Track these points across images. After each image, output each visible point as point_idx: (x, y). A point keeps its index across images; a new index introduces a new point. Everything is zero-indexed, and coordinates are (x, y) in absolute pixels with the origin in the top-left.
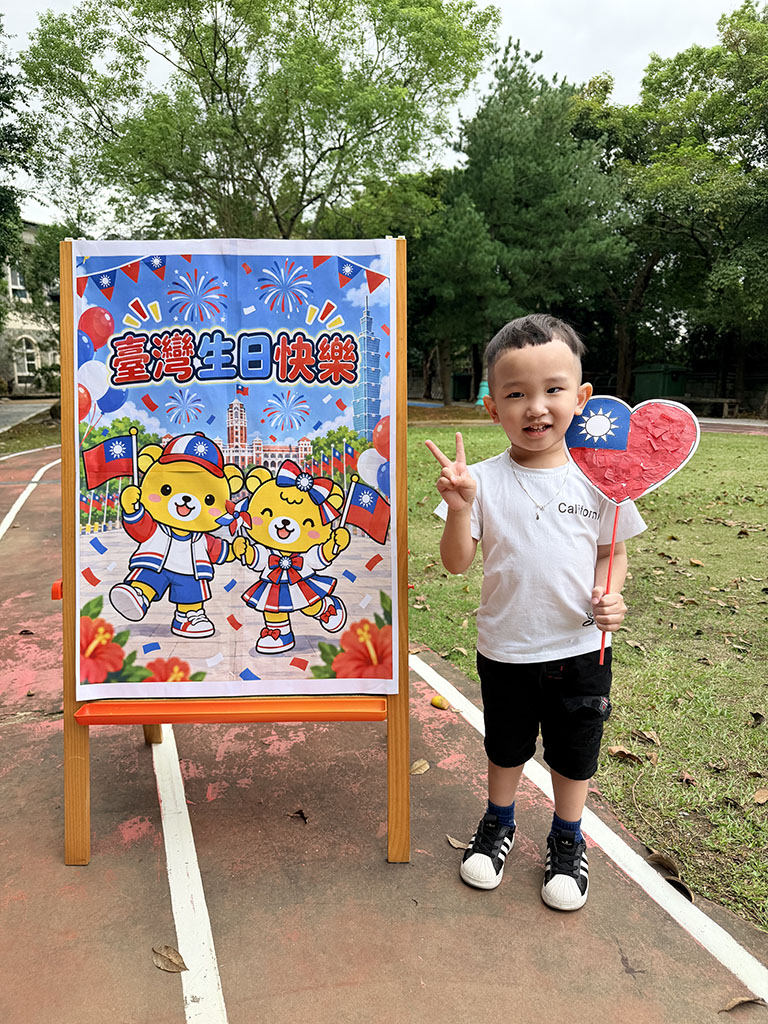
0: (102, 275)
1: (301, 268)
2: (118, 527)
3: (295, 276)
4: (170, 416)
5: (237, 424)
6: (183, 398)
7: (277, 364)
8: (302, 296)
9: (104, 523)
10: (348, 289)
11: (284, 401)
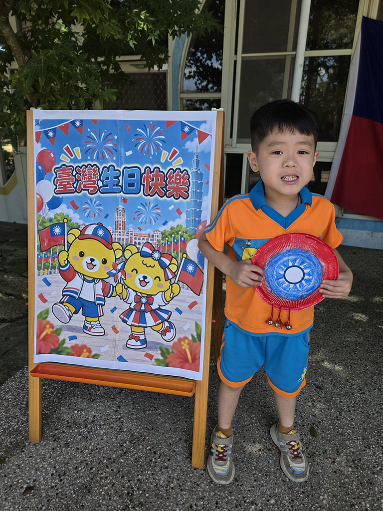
0: (49, 130)
1: (159, 128)
2: (57, 272)
3: (156, 133)
4: (85, 213)
5: (121, 219)
6: (92, 204)
7: (144, 185)
8: (159, 145)
9: (50, 270)
10: (186, 141)
11: (147, 207)
